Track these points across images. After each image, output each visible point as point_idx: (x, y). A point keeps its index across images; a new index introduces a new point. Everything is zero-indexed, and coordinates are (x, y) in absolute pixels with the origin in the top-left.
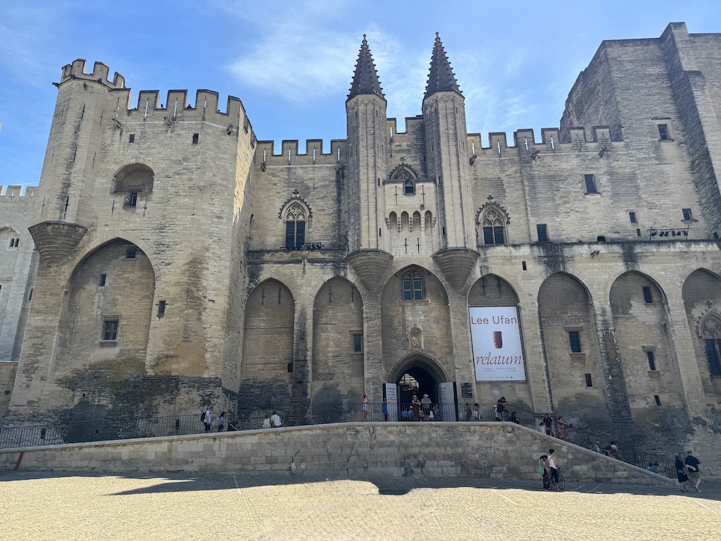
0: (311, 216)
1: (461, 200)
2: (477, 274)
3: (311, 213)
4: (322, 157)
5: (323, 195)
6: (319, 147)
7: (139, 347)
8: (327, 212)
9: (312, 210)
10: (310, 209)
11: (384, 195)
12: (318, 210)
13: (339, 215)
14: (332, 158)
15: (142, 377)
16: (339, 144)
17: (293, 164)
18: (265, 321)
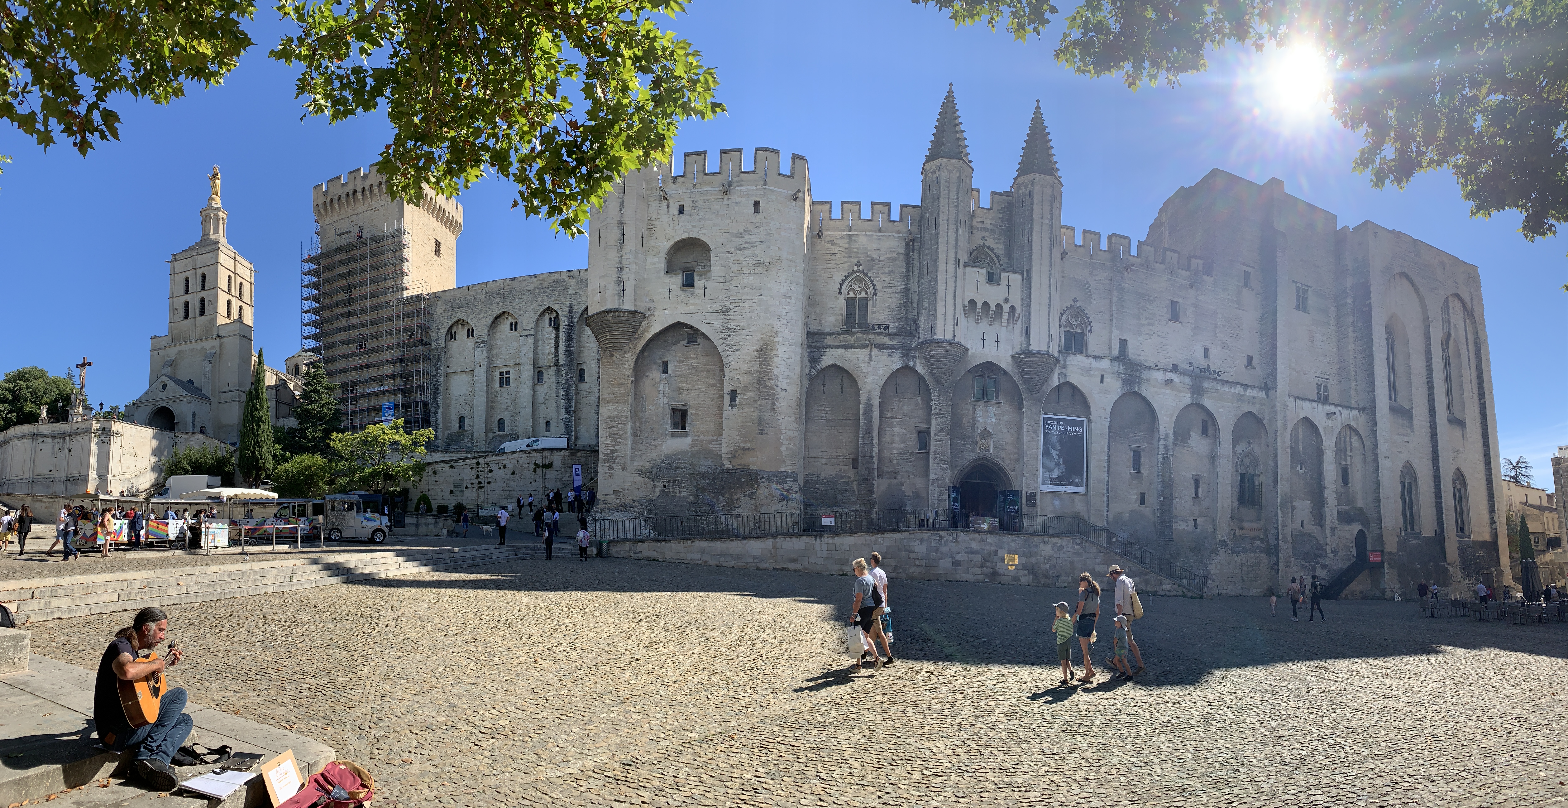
0: (875, 294)
1: (1050, 300)
2: (1055, 381)
3: (875, 290)
4: (890, 224)
5: (890, 269)
6: (886, 212)
7: (711, 438)
8: (893, 290)
9: (877, 287)
10: (874, 285)
11: (964, 279)
12: (884, 287)
13: (907, 297)
14: (901, 227)
15: (719, 470)
16: (909, 209)
17: (855, 231)
18: (827, 411)
